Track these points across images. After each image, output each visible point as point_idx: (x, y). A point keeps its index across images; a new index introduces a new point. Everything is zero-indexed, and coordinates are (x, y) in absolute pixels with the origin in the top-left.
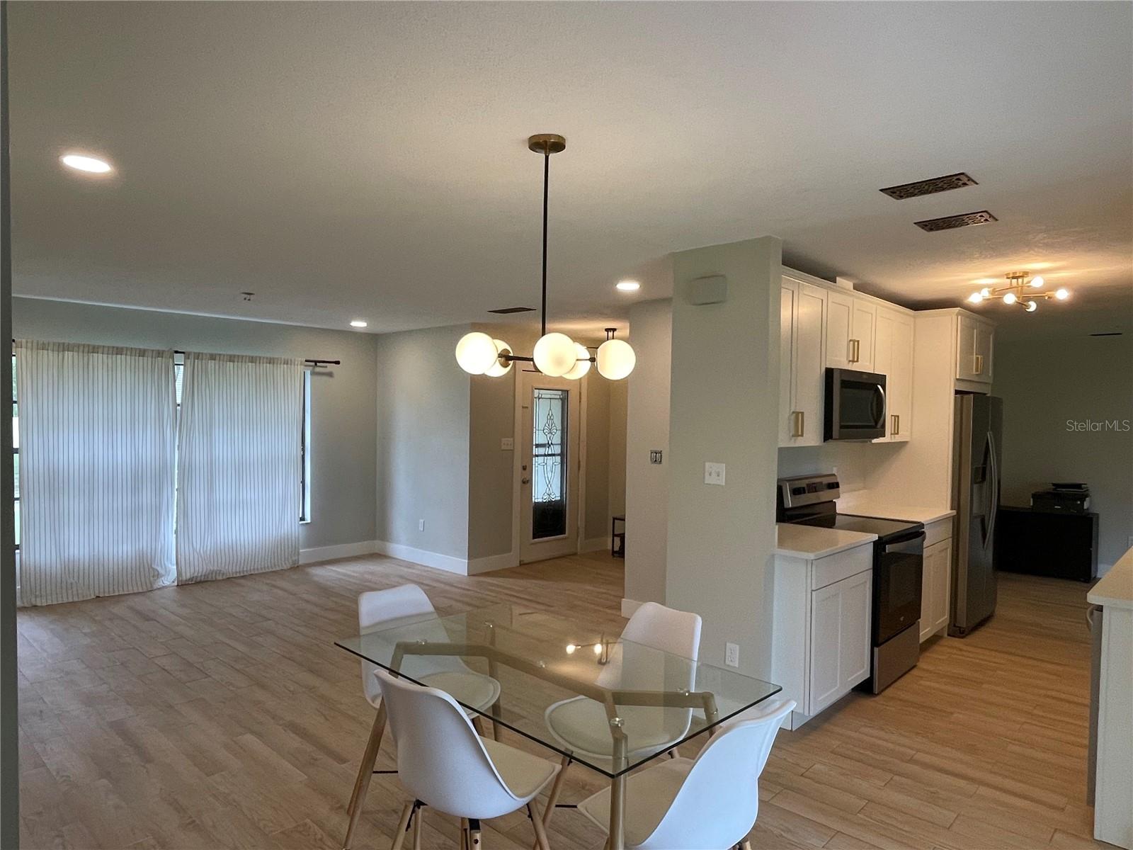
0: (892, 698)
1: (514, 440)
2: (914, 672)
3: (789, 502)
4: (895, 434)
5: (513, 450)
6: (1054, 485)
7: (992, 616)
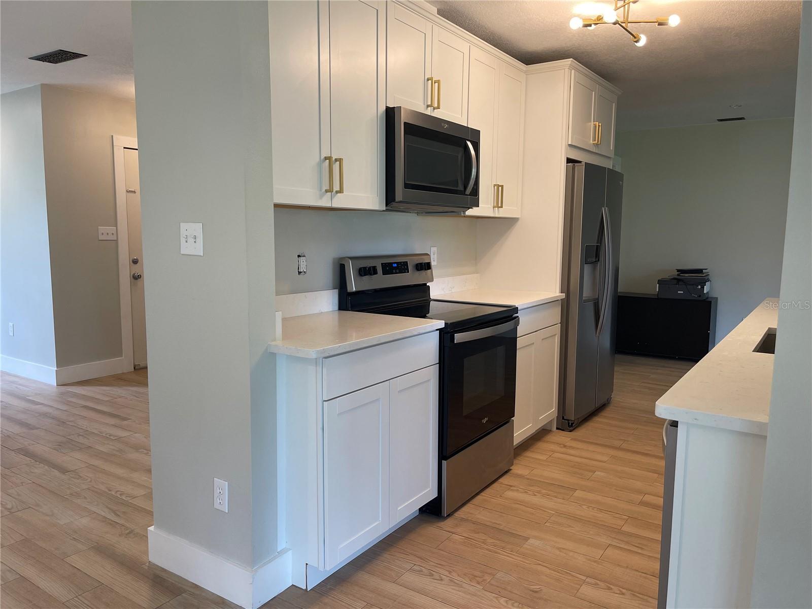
0: (466, 520)
1: (117, 228)
2: (505, 480)
3: (353, 286)
4: (498, 207)
5: (116, 241)
6: (678, 271)
7: (609, 403)
